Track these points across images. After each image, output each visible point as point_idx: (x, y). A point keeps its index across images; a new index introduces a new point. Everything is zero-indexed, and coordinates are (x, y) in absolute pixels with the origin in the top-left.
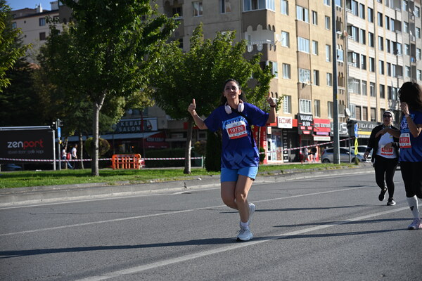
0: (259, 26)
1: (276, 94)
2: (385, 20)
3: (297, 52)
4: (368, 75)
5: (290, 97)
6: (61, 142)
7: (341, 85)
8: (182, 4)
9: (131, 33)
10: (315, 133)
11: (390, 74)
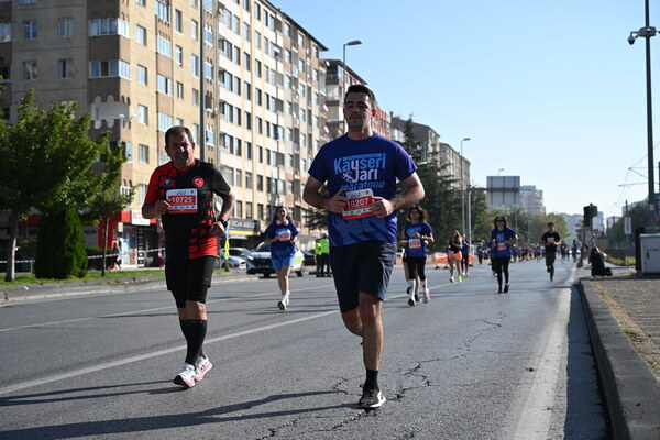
0: (111, 97)
1: (130, 182)
2: (264, 98)
3: (158, 131)
4: (243, 163)
8: (9, 64)
11: (269, 163)
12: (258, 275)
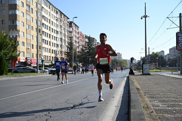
0: (15, 30)
2: (53, 30)
3: (27, 38)
4: (48, 46)
5: (24, 52)
7: (40, 49)
10: (32, 63)
11: (55, 46)
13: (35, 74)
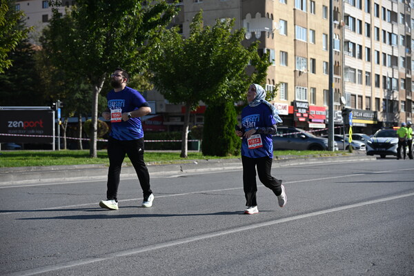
0: (258, 14)
1: (273, 81)
2: (381, 11)
3: (295, 40)
4: (364, 64)
6: (60, 122)
7: (337, 73)
9: (132, 18)
10: (310, 120)
11: (385, 64)
12: (375, 156)
13: (323, 153)
